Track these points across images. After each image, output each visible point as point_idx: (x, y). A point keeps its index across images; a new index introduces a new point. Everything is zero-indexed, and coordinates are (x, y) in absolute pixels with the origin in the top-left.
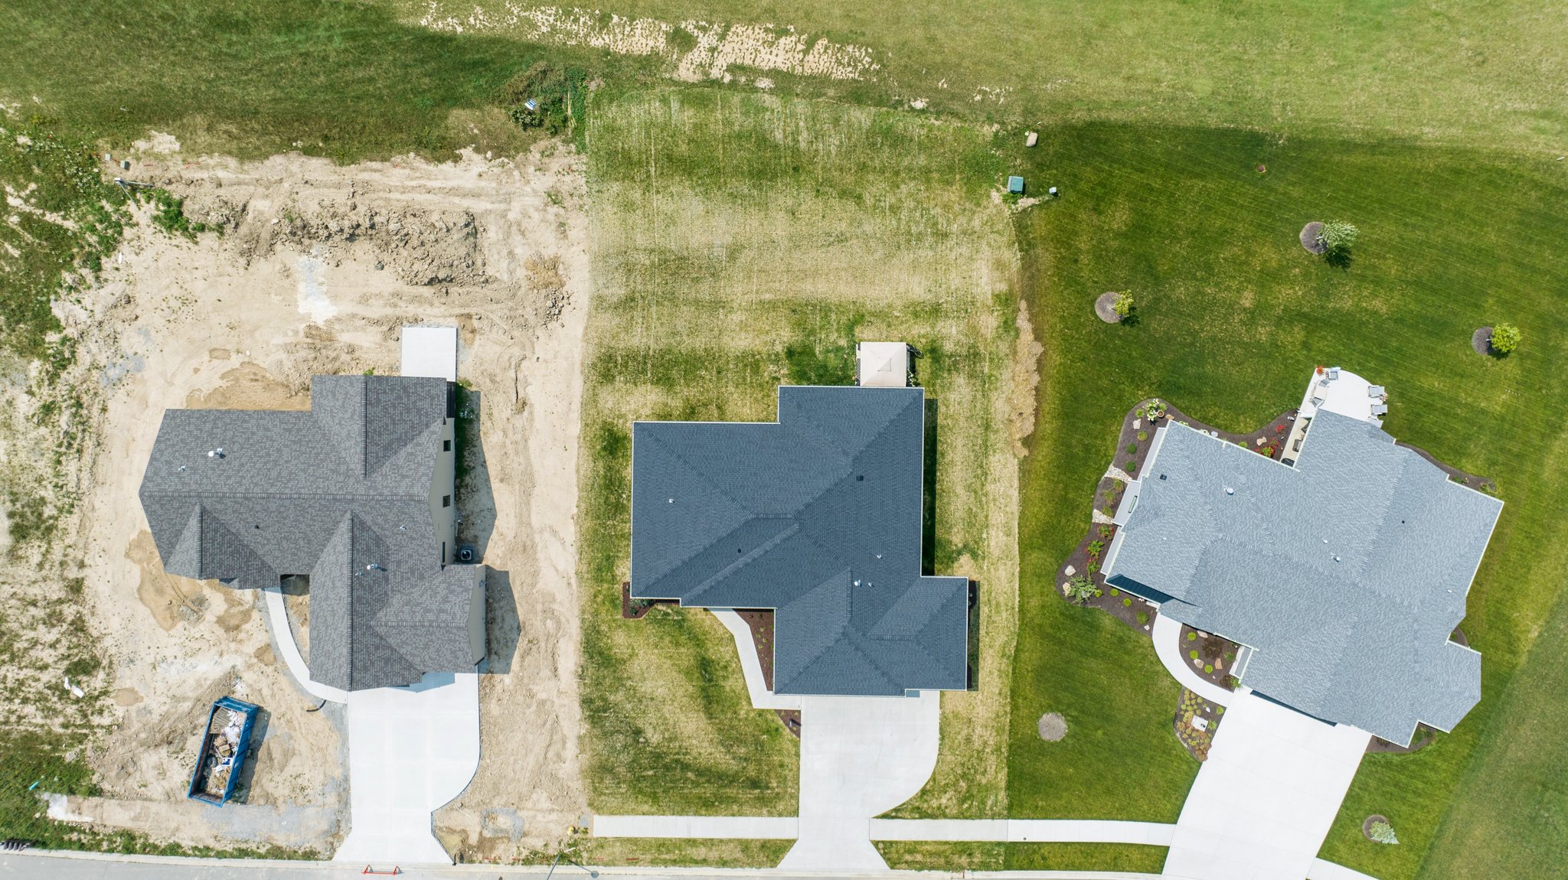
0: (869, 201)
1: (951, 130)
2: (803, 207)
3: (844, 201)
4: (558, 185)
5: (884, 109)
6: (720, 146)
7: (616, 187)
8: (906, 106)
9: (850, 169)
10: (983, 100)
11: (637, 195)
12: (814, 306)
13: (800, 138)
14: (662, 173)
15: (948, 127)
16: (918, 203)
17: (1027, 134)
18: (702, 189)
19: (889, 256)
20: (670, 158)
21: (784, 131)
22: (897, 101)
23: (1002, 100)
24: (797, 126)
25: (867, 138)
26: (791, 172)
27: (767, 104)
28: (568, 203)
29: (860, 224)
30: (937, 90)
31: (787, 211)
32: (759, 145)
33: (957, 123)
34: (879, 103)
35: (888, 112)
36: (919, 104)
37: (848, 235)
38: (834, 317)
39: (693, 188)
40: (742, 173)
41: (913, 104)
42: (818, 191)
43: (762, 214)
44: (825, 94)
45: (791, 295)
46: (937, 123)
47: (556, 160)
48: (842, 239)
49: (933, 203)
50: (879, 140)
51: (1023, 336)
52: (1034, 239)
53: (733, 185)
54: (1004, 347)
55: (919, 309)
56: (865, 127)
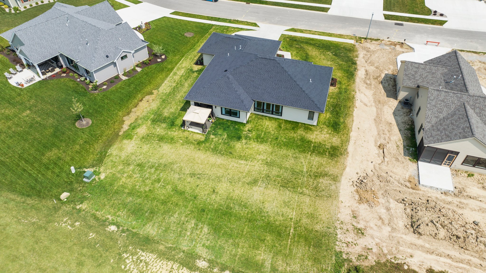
0: (169, 187)
1: (104, 211)
2: (207, 193)
3: (183, 190)
4: (356, 238)
5: (134, 231)
6: (244, 233)
7: (318, 227)
8: (121, 228)
9: (172, 204)
10: (76, 222)
11: (305, 221)
12: (220, 153)
13: (193, 225)
14: (286, 228)
15: (104, 213)
16: (144, 181)
17: (66, 200)
18: (263, 214)
19: (172, 163)
20: (279, 234)
21: (201, 232)
22: (124, 232)
23: (65, 220)
24: (192, 233)
25: (153, 217)
26: (206, 210)
27: (206, 250)
28: (350, 227)
29: (179, 179)
30: (97, 232)
31: (217, 193)
32: (220, 228)
33: (98, 214)
34: (135, 235)
35: (133, 228)
36: (113, 228)
37: (188, 176)
38: (212, 147)
39: (269, 216)
40: (235, 216)
41: (116, 229)
42: (195, 198)
43: (231, 195)
44: (166, 247)
45: (230, 160)
46: (109, 216)
47: (357, 252)
48: (193, 175)
49: (136, 179)
50: (147, 215)
51: (129, 123)
52: (98, 155)
53: (243, 212)
54: (140, 122)
55: (170, 141)
56: (151, 223)
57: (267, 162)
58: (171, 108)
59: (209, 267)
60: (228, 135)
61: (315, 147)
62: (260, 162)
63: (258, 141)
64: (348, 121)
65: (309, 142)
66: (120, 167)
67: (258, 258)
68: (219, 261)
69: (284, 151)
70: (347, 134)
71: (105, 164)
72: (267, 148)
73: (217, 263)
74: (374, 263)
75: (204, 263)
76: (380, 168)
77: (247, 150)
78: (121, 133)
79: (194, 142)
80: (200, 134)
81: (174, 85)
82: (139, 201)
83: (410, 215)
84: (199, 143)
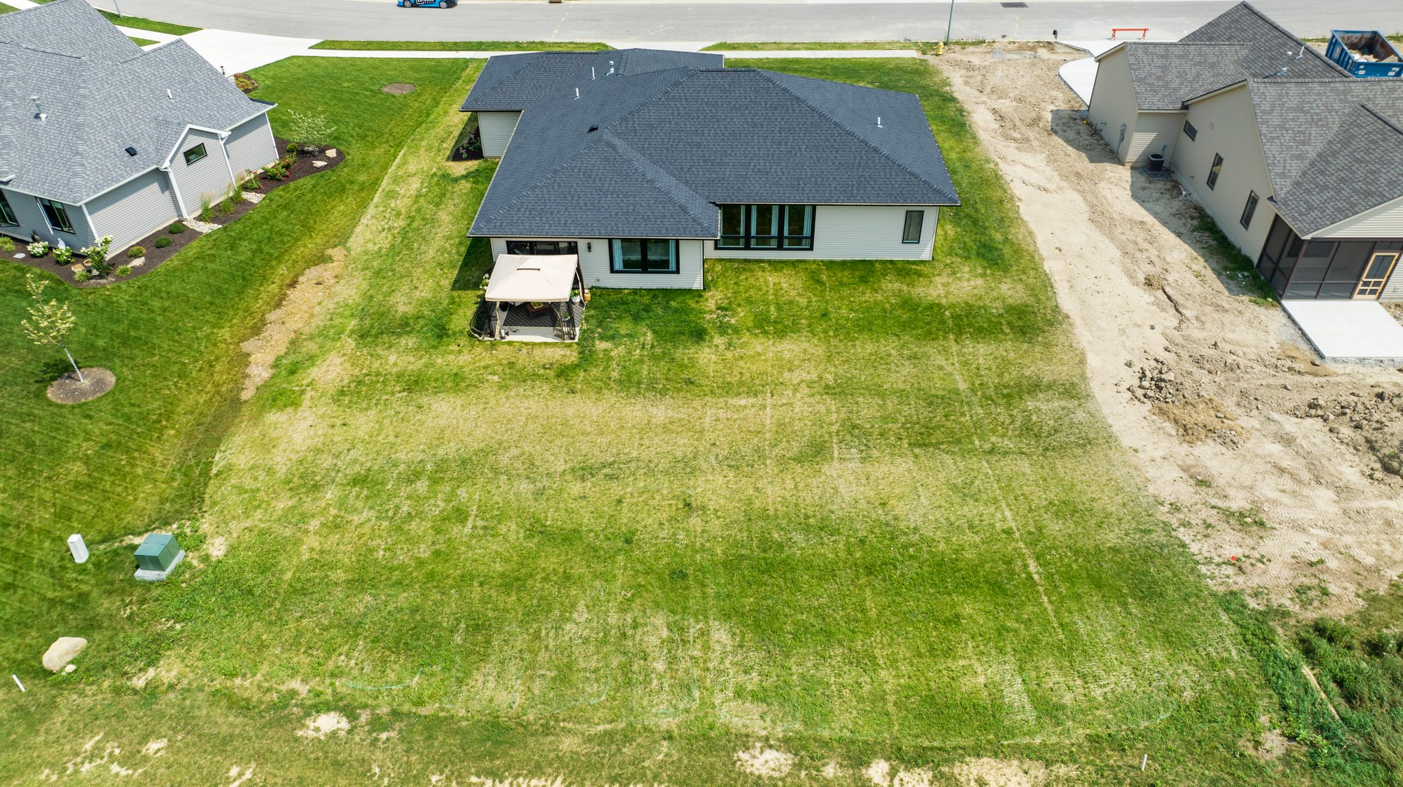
0: (511, 530)
1: (265, 668)
2: (665, 516)
3: (570, 526)
5: (428, 710)
6: (873, 613)
7: (1111, 537)
8: (364, 717)
9: (546, 579)
10: (145, 739)
11: (1055, 528)
12: (651, 387)
13: (665, 633)
14: (1008, 563)
15: (268, 677)
16: (399, 529)
17: (71, 668)
18: (903, 539)
19: (485, 452)
20: (996, 587)
21: (706, 648)
22: (385, 728)
23: (88, 746)
24: (672, 660)
25: (488, 642)
26: (690, 571)
27: (755, 709)
28: (1213, 517)
29: (539, 493)
30: (261, 757)
31: (703, 508)
32: (776, 617)
33: (244, 686)
34: (432, 726)
35: (420, 703)
36: (329, 722)
37: (569, 477)
38: (615, 375)
39: (931, 542)
40: (809, 567)
41: (344, 724)
42: (628, 541)
43: (757, 504)
46: (295, 684)
47: (1283, 583)
48: (585, 471)
49: (366, 529)
50: (458, 639)
51: (271, 359)
52: (173, 479)
53: (831, 549)
54: (311, 347)
55: (449, 385)
56: (490, 667)
57: (827, 387)
58: (416, 288)
59: (799, 766)
60: (655, 332)
61: (956, 317)
62: (804, 390)
63: (766, 333)
64: (1017, 234)
65: (931, 307)
66: (283, 503)
67: (967, 684)
68: (825, 733)
69: (865, 347)
70: (1036, 269)
71: (215, 504)
72: (806, 345)
73: (825, 744)
74: (1361, 602)
75: (770, 755)
76: (1186, 338)
77: (741, 363)
78: (245, 395)
79: (542, 371)
80: (554, 345)
81: (401, 223)
82: (404, 599)
83: (1361, 441)
84: (564, 372)
